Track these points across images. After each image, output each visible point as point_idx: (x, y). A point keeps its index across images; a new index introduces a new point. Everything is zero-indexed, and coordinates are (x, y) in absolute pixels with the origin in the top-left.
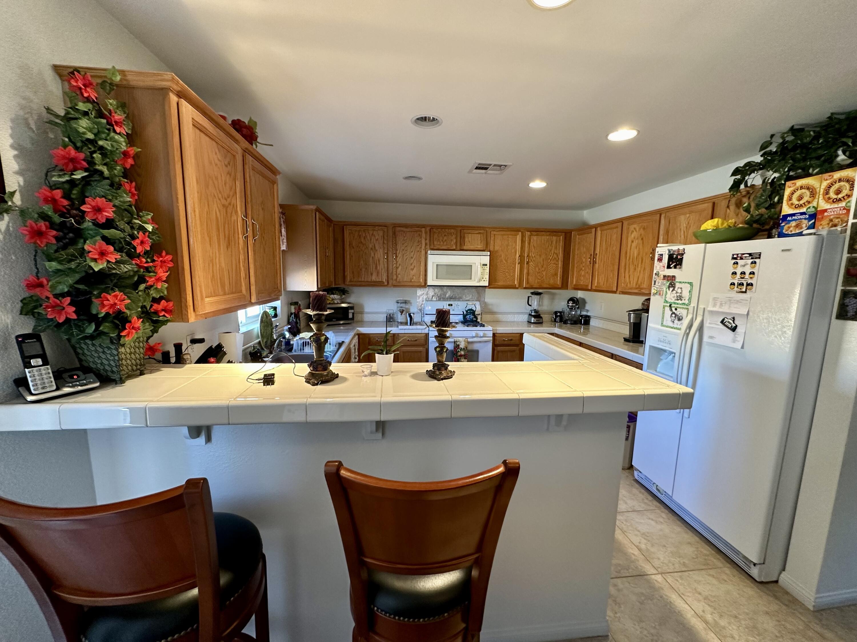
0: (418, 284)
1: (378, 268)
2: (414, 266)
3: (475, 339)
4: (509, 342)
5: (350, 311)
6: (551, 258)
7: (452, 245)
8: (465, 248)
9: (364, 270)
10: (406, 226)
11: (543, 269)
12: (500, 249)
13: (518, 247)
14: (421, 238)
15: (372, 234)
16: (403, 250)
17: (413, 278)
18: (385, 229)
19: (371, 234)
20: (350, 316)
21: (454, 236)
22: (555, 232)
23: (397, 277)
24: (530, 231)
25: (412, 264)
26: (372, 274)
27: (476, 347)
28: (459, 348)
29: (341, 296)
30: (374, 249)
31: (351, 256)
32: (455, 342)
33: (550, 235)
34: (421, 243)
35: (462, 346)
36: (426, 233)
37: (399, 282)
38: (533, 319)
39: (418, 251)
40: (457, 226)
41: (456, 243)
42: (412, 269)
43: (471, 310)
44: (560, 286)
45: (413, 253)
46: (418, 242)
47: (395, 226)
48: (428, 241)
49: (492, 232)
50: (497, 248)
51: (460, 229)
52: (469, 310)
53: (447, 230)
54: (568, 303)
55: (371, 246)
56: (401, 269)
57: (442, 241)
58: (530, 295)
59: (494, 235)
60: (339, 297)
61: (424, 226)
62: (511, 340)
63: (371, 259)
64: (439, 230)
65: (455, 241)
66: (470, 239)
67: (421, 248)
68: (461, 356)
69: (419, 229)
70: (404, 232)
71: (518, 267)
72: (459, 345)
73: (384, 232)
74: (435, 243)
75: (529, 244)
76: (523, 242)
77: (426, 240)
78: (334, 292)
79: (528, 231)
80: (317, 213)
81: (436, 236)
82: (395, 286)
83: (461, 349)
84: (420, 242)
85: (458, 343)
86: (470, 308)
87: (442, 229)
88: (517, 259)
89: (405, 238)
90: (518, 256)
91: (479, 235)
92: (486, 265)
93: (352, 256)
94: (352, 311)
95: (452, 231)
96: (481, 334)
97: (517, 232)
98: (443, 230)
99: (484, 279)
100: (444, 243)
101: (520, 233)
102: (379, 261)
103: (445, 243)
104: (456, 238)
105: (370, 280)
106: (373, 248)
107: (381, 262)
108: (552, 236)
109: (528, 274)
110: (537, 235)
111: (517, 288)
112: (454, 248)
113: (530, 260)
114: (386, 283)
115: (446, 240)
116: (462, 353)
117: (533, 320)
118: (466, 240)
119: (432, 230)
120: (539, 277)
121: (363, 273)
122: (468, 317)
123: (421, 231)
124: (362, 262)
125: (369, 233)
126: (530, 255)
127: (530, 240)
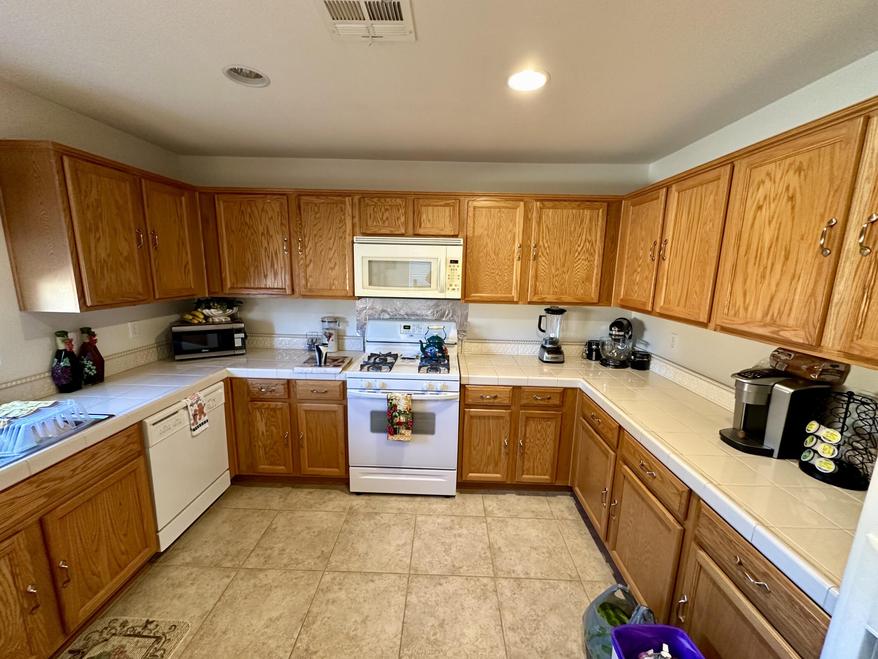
0: (343, 293)
1: (276, 267)
2: (335, 264)
3: (428, 396)
4: (492, 401)
5: (236, 335)
6: (579, 249)
7: (399, 226)
8: (421, 232)
9: (252, 269)
10: (318, 194)
11: (565, 269)
12: (486, 232)
13: (519, 229)
14: (344, 214)
15: (263, 209)
16: (315, 235)
17: (333, 284)
18: (284, 200)
19: (260, 209)
20: (238, 343)
21: (402, 211)
22: (588, 201)
23: (307, 281)
24: (541, 201)
25: (330, 260)
26: (266, 276)
27: (428, 408)
28: (395, 410)
29: (225, 311)
30: (267, 234)
31: (230, 247)
32: (388, 400)
33: (579, 206)
34: (345, 223)
35: (402, 406)
36: (353, 205)
37: (311, 290)
38: (546, 354)
39: (341, 238)
40: (409, 194)
41: (406, 223)
42: (332, 269)
43: (437, 338)
44: (596, 300)
45: (332, 240)
46: (341, 221)
47: (300, 194)
48: (356, 220)
49: (470, 203)
50: (479, 231)
51: (414, 197)
52: (433, 338)
53: (387, 200)
54: (611, 330)
55: (261, 229)
56: (314, 268)
57: (382, 219)
58: (544, 313)
59: (475, 208)
60: (221, 312)
61: (349, 194)
62: (495, 397)
63: (263, 251)
64: (375, 200)
65: (403, 219)
66: (430, 216)
67: (345, 232)
68: (400, 424)
69: (340, 198)
70: (316, 204)
71: (517, 265)
72: (395, 406)
73: (281, 204)
74: (370, 223)
75: (539, 223)
76: (527, 219)
77: (353, 217)
78: (211, 304)
79: (537, 201)
80: (66, 159)
81: (370, 210)
82: (304, 296)
83: (400, 413)
84: (342, 221)
85: (394, 402)
86: (435, 334)
87: (380, 197)
88: (516, 251)
89: (318, 216)
90: (517, 245)
91: (447, 209)
92: (456, 262)
93: (232, 246)
94: (242, 335)
95: (399, 201)
96: (439, 385)
97: (517, 203)
98: (382, 200)
99: (453, 287)
100: (384, 222)
101: (522, 204)
102: (276, 254)
103: (386, 224)
104: (406, 214)
105: (264, 286)
106: (265, 233)
107: (280, 256)
108: (583, 209)
109: (536, 277)
110: (553, 208)
111: (517, 303)
112: (403, 231)
113: (540, 254)
114: (288, 291)
115: (387, 219)
116: (403, 419)
117: (546, 356)
118: (424, 217)
119: (362, 199)
120: (557, 284)
121: (252, 273)
122: (428, 350)
123: (344, 203)
124: (249, 256)
125: (257, 207)
126: (541, 243)
127: (540, 217)
